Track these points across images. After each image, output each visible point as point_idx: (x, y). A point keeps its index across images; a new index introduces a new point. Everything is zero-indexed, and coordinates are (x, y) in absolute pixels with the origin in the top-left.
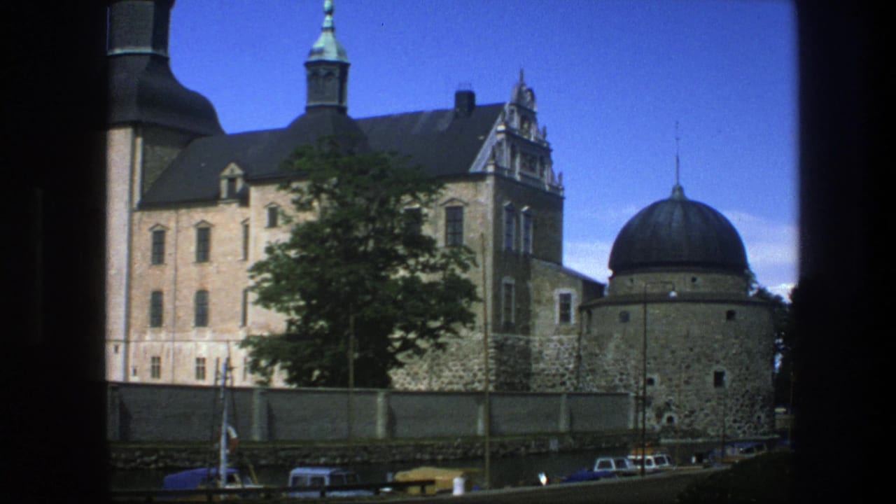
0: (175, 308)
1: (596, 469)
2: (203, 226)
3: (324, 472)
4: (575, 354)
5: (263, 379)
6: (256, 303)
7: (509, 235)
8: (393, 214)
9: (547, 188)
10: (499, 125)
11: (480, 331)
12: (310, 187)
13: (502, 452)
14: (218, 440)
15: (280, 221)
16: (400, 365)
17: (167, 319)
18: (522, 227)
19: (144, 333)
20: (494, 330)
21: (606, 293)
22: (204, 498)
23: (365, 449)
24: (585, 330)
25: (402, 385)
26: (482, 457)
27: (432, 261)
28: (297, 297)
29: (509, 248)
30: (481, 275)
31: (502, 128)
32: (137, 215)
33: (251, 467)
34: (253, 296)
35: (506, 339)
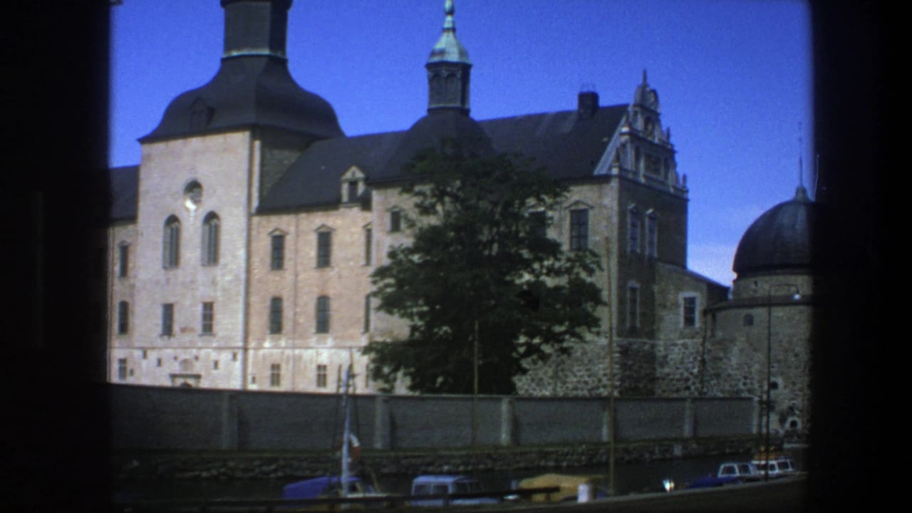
0: (295, 314)
1: (720, 475)
2: (323, 230)
3: (448, 480)
4: (699, 358)
5: (386, 386)
6: (379, 309)
7: (633, 238)
8: (517, 217)
9: (672, 190)
10: (623, 126)
11: (606, 337)
12: (432, 191)
13: (627, 458)
14: (340, 448)
15: (403, 225)
16: (524, 371)
17: (287, 325)
18: (647, 231)
19: (264, 340)
20: (619, 335)
21: (730, 296)
22: (324, 508)
23: (489, 456)
24: (709, 334)
25: (527, 390)
26: (606, 464)
27: (557, 265)
28: (421, 302)
29: (633, 252)
30: (606, 279)
31: (625, 129)
32: (256, 220)
33: (374, 476)
34: (375, 302)
35: (630, 344)
